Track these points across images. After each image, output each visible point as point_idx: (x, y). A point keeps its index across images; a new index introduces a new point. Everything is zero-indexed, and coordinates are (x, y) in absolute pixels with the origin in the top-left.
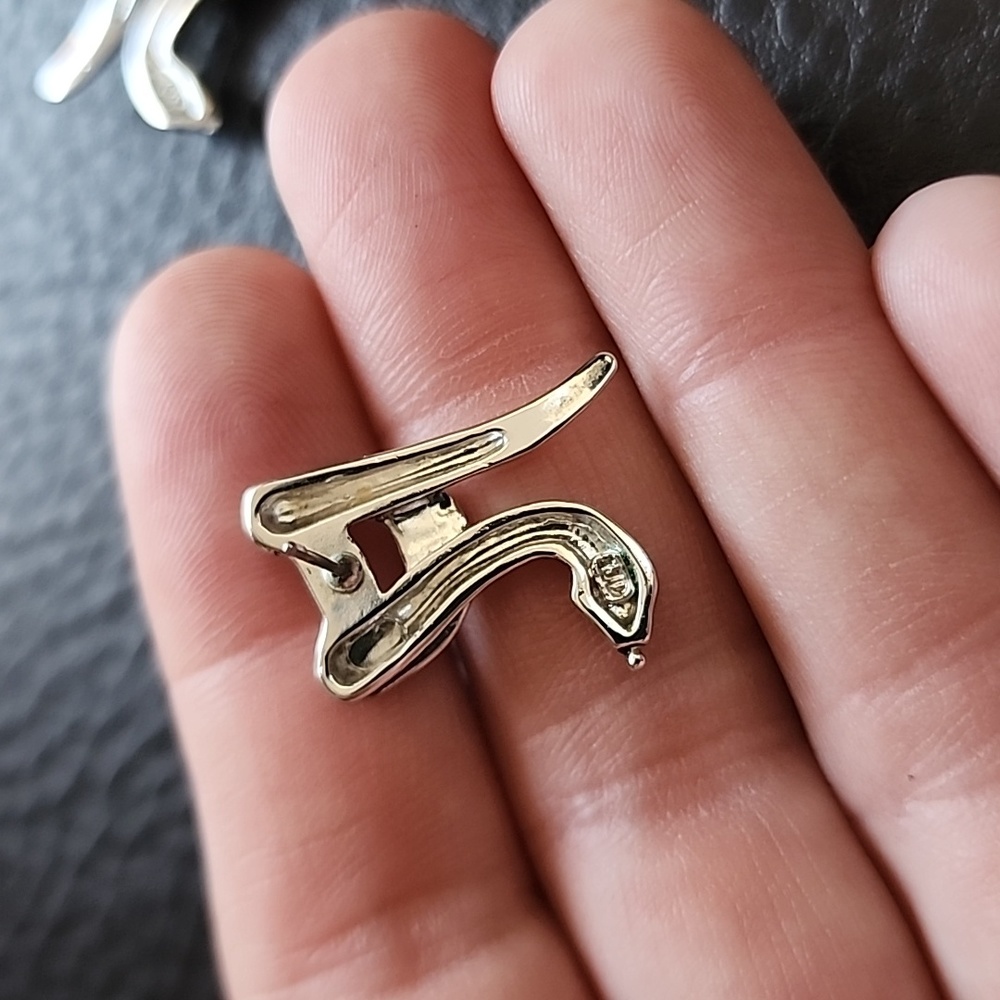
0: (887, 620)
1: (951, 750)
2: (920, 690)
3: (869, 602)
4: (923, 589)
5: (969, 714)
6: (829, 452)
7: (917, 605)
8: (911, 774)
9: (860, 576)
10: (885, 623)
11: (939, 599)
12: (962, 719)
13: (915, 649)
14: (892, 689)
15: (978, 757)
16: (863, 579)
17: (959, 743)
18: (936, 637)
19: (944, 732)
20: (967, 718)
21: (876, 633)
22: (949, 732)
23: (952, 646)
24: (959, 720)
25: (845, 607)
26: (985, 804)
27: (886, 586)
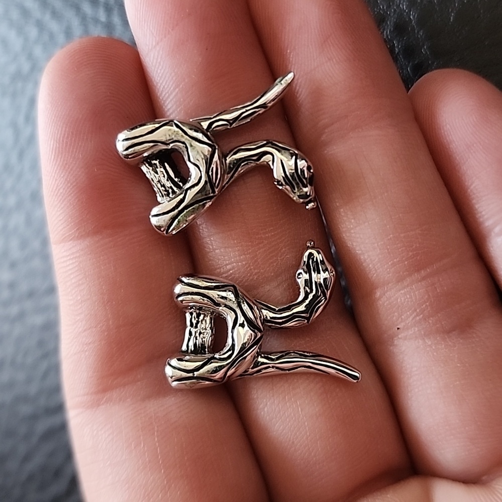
0: (396, 259)
1: (418, 318)
2: (407, 291)
3: (389, 250)
4: (414, 247)
5: (428, 304)
7: (411, 254)
8: (398, 327)
10: (395, 260)
11: (420, 252)
12: (424, 306)
13: (407, 273)
14: (395, 289)
15: (429, 323)
16: (388, 239)
17: (421, 316)
18: (416, 268)
19: (415, 310)
20: (426, 305)
21: (391, 264)
22: (418, 310)
23: (423, 273)
24: (423, 305)
25: (379, 251)
26: (430, 343)
27: (398, 244)
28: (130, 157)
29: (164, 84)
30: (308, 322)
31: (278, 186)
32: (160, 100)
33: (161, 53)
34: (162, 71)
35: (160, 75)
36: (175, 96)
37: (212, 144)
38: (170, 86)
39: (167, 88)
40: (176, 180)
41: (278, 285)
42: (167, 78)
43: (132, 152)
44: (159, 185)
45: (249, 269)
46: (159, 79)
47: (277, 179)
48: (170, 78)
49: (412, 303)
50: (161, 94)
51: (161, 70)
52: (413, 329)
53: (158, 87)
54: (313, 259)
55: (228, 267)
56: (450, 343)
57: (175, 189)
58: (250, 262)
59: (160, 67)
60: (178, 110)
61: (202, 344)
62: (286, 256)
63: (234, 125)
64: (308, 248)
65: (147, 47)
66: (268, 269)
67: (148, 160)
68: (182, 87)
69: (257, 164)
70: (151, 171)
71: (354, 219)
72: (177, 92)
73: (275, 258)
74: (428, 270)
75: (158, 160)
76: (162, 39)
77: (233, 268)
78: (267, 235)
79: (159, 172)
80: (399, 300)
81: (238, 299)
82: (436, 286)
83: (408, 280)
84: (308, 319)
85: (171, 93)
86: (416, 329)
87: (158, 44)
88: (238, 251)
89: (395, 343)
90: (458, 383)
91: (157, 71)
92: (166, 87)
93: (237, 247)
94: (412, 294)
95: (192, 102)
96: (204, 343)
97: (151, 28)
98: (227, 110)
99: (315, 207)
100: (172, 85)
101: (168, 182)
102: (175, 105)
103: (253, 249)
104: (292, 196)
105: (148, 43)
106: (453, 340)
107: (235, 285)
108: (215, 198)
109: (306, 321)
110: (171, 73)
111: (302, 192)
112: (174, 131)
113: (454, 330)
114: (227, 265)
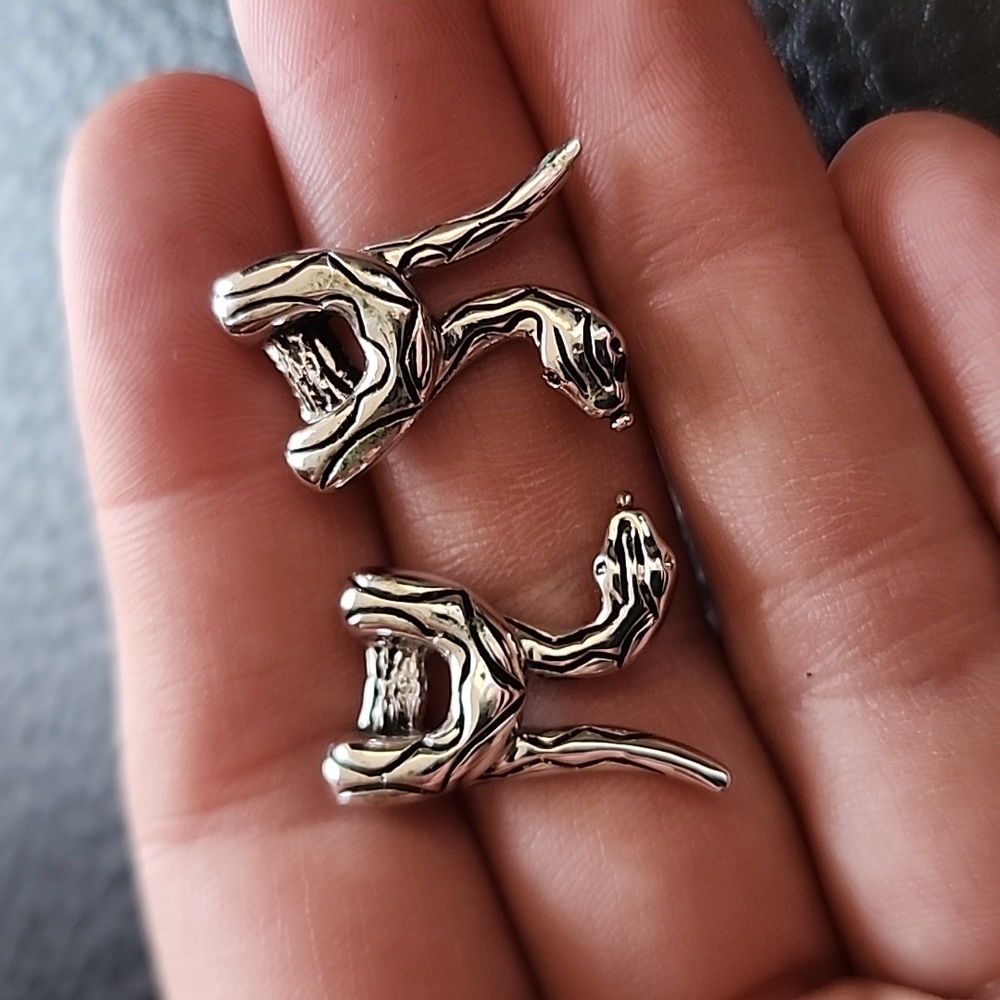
0: (803, 529)
1: (849, 654)
2: (827, 597)
3: (788, 511)
4: (840, 504)
5: (870, 623)
6: (765, 367)
7: (833, 518)
8: (809, 672)
9: (783, 487)
10: (800, 532)
11: (853, 513)
12: (863, 628)
13: (827, 559)
14: (801, 593)
15: (873, 663)
16: (786, 488)
17: (857, 648)
18: (846, 549)
19: (844, 637)
20: (868, 626)
21: (792, 540)
22: (850, 637)
23: (860, 558)
24: (860, 627)
25: (766, 514)
26: (875, 706)
27: (806, 497)
28: (242, 330)
29: (310, 174)
30: (619, 665)
31: (551, 384)
32: (304, 207)
33: (303, 108)
34: (306, 147)
35: (303, 154)
36: (333, 198)
37: (410, 299)
38: (322, 177)
39: (317, 181)
40: (340, 374)
41: (559, 587)
42: (315, 161)
43: (246, 320)
44: (305, 388)
45: (495, 555)
46: (300, 162)
47: (549, 369)
48: (323, 160)
49: (838, 621)
50: (307, 193)
51: (303, 144)
52: (839, 676)
53: (299, 179)
54: (629, 533)
55: (454, 551)
56: (918, 707)
57: (338, 393)
58: (497, 540)
59: (302, 138)
60: (341, 226)
61: (401, 713)
62: (571, 526)
63: (456, 257)
64: (620, 508)
65: (275, 96)
66: (535, 554)
67: (280, 336)
68: (348, 179)
69: (506, 337)
70: (287, 357)
71: (713, 445)
72: (338, 190)
73: (550, 532)
74: (871, 552)
75: (301, 335)
76: (302, 78)
77: (463, 553)
78: (532, 484)
79: (303, 360)
80: (810, 616)
81: (471, 621)
82: (888, 584)
83: (829, 573)
84: (620, 658)
85: (326, 191)
86: (847, 676)
87: (295, 88)
88: (473, 517)
89: (803, 705)
90: (933, 791)
91: (296, 146)
92: (315, 178)
93: (470, 510)
94: (838, 603)
95: (369, 209)
96: (403, 711)
97: (281, 56)
98: (440, 226)
99: (629, 424)
100: (327, 176)
101: (323, 381)
102: (334, 217)
103: (504, 513)
104: (580, 403)
105: (276, 89)
106: (924, 698)
107: (466, 590)
108: (419, 411)
109: (616, 663)
110: (325, 150)
111: (600, 394)
112: (330, 276)
113: (926, 679)
114: (450, 547)
